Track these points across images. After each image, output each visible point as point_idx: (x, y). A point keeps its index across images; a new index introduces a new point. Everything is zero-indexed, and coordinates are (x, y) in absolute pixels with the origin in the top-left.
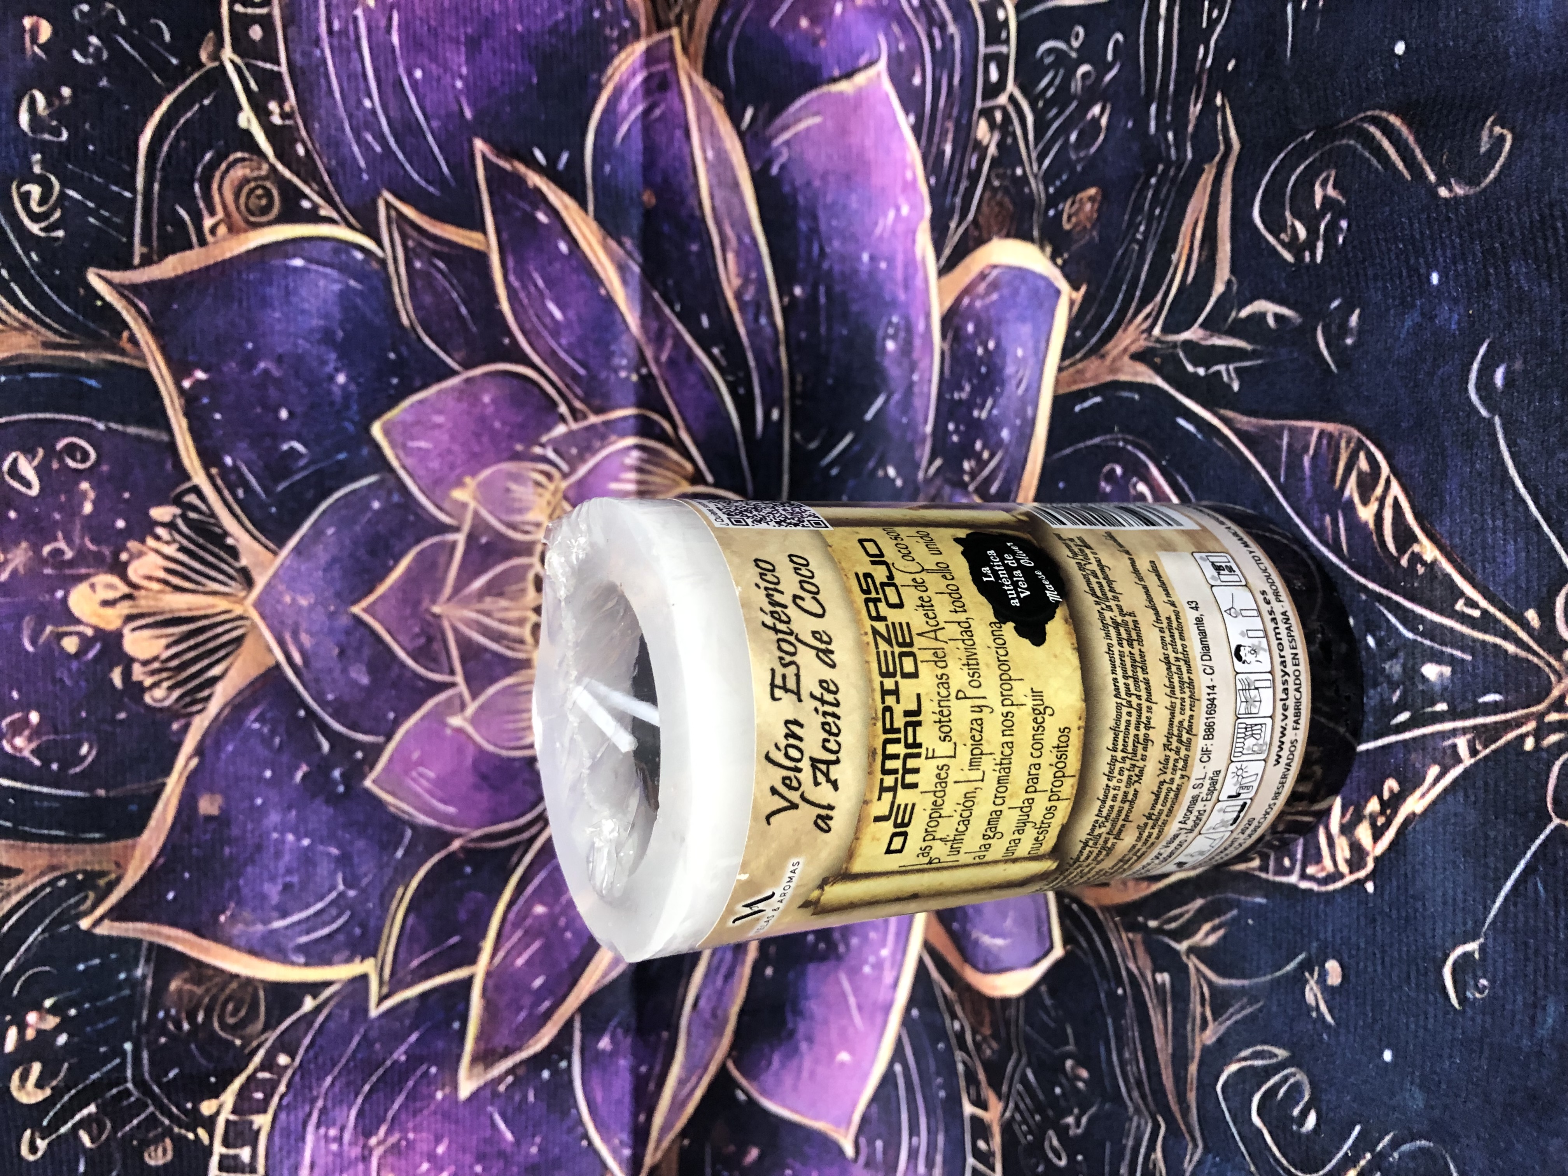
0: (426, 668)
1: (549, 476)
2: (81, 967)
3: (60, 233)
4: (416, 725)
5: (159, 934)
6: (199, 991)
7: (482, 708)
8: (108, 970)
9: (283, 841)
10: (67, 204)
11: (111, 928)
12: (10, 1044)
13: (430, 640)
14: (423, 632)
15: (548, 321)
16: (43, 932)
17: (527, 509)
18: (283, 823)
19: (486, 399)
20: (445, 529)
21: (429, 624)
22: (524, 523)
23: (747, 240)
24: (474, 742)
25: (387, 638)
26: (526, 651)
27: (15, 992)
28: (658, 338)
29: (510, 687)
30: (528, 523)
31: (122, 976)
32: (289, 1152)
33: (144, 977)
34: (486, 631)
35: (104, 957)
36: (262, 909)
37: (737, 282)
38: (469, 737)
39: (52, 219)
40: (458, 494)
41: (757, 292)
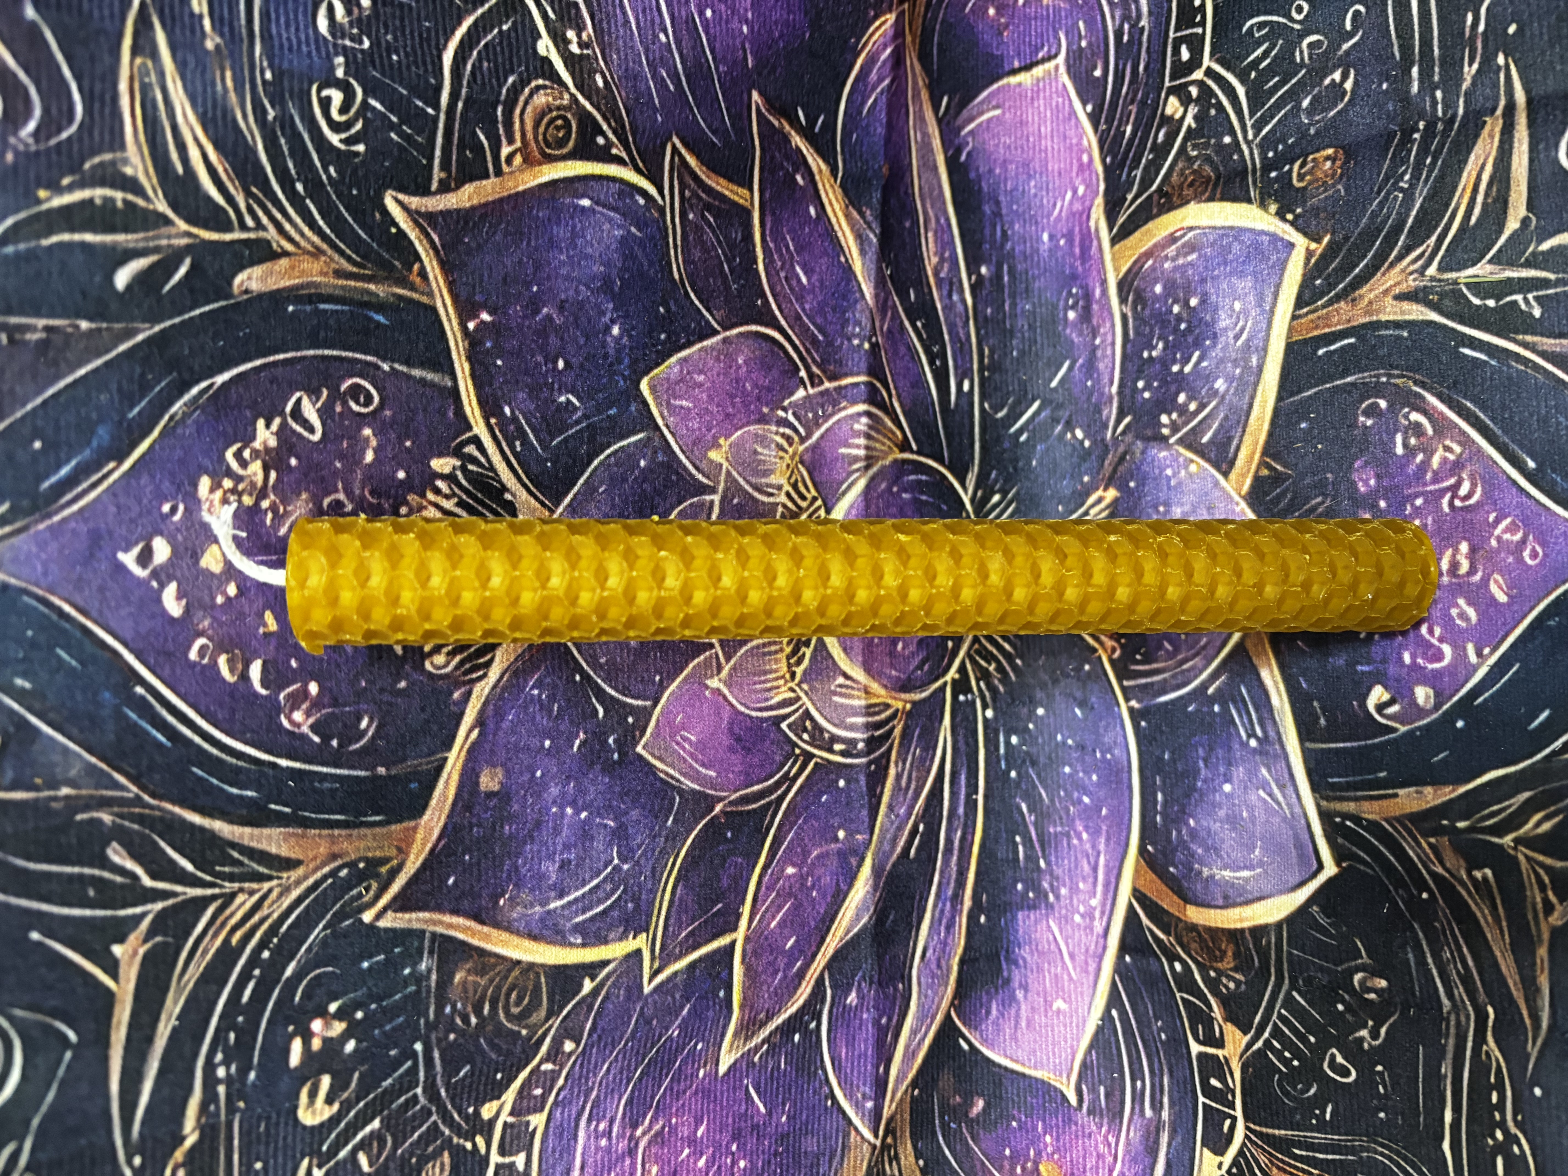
1: (790, 441)
2: (366, 965)
3: (361, 148)
4: (679, 687)
5: (441, 923)
6: (483, 982)
8: (392, 965)
9: (563, 814)
10: (369, 115)
11: (395, 919)
12: (295, 1059)
15: (794, 283)
16: (325, 928)
18: (563, 794)
19: (740, 361)
20: (703, 489)
22: (767, 485)
23: (943, 220)
24: (730, 704)
27: (297, 999)
28: (883, 309)
30: (772, 486)
31: (407, 971)
32: (561, 1155)
33: (429, 971)
35: (388, 952)
36: (540, 889)
37: (935, 260)
38: (725, 698)
39: (353, 131)
40: (713, 455)
41: (950, 270)
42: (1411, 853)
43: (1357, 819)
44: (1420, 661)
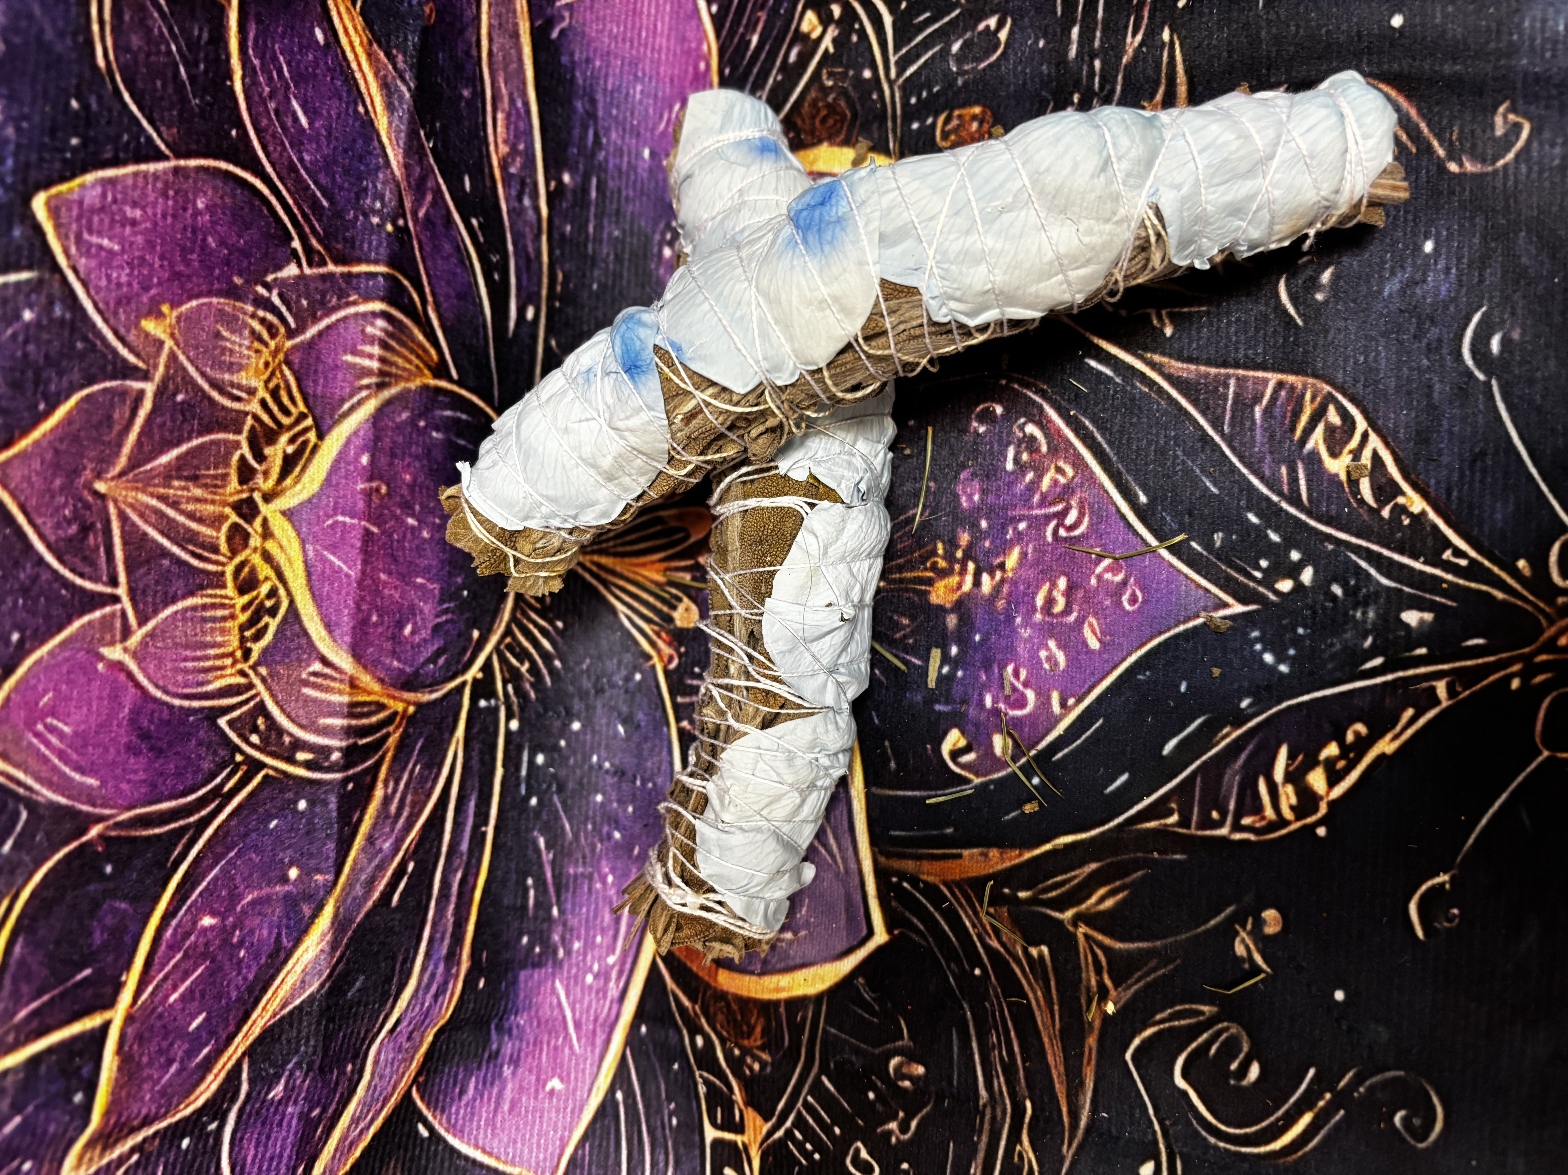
0: (72, 570)
1: (272, 331)
4: (51, 653)
7: (151, 635)
13: (86, 529)
14: (76, 516)
17: (241, 367)
19: (200, 205)
20: (128, 371)
21: (87, 506)
22: (232, 385)
23: (519, 104)
24: (138, 685)
25: (21, 519)
26: (217, 563)
28: (419, 187)
29: (194, 608)
30: (239, 387)
34: (169, 529)
37: (504, 149)
38: (130, 676)
40: (149, 325)
41: (524, 167)
42: (968, 923)
43: (914, 880)
44: (1002, 706)
